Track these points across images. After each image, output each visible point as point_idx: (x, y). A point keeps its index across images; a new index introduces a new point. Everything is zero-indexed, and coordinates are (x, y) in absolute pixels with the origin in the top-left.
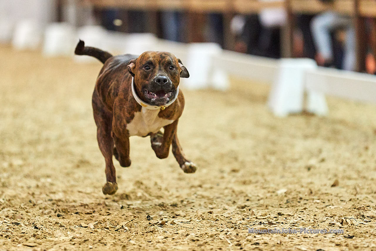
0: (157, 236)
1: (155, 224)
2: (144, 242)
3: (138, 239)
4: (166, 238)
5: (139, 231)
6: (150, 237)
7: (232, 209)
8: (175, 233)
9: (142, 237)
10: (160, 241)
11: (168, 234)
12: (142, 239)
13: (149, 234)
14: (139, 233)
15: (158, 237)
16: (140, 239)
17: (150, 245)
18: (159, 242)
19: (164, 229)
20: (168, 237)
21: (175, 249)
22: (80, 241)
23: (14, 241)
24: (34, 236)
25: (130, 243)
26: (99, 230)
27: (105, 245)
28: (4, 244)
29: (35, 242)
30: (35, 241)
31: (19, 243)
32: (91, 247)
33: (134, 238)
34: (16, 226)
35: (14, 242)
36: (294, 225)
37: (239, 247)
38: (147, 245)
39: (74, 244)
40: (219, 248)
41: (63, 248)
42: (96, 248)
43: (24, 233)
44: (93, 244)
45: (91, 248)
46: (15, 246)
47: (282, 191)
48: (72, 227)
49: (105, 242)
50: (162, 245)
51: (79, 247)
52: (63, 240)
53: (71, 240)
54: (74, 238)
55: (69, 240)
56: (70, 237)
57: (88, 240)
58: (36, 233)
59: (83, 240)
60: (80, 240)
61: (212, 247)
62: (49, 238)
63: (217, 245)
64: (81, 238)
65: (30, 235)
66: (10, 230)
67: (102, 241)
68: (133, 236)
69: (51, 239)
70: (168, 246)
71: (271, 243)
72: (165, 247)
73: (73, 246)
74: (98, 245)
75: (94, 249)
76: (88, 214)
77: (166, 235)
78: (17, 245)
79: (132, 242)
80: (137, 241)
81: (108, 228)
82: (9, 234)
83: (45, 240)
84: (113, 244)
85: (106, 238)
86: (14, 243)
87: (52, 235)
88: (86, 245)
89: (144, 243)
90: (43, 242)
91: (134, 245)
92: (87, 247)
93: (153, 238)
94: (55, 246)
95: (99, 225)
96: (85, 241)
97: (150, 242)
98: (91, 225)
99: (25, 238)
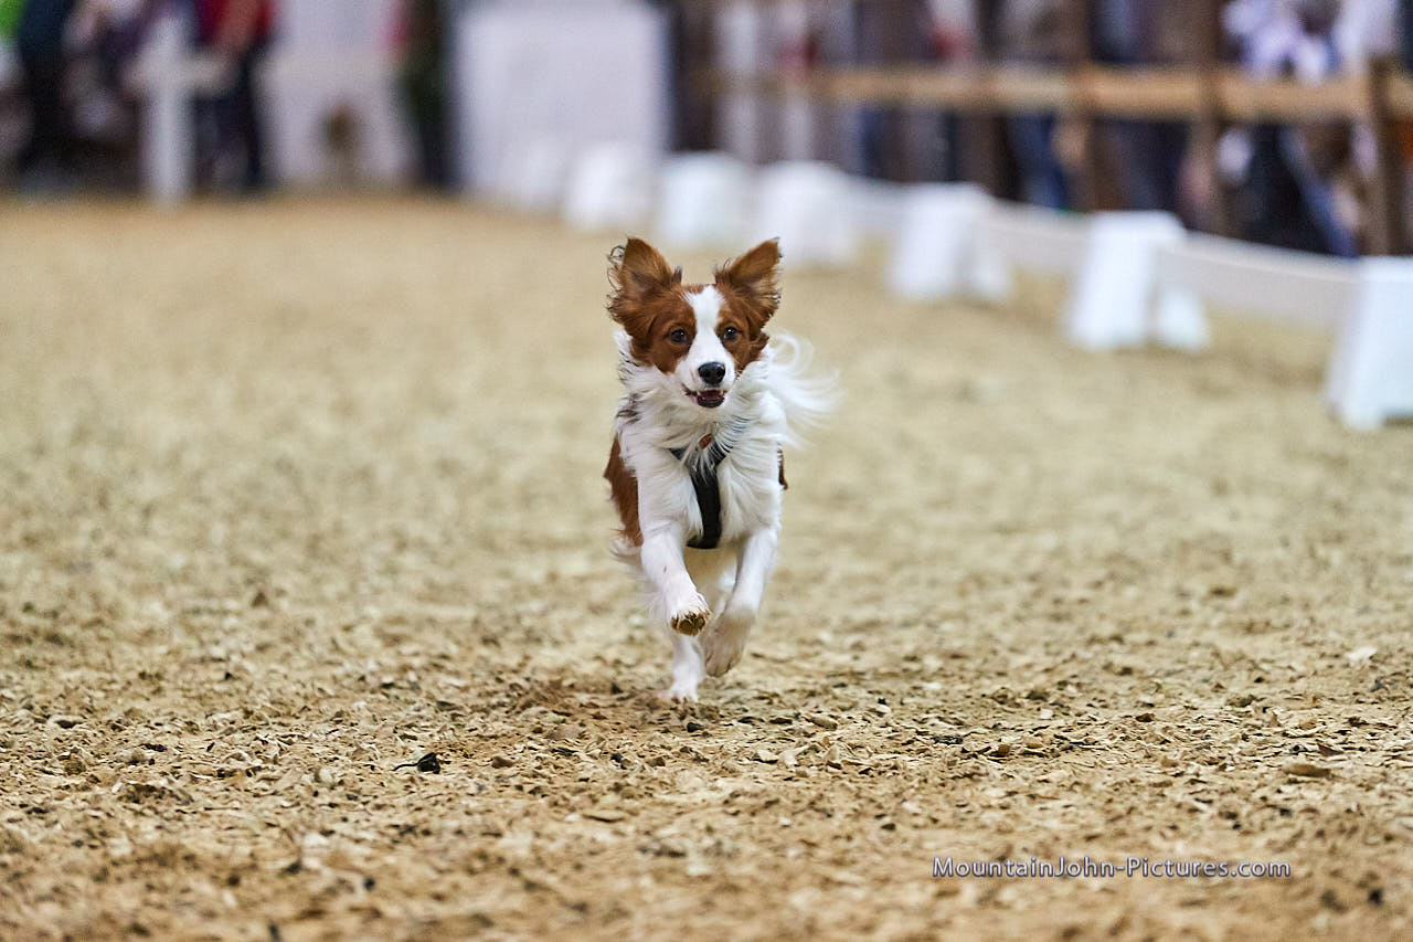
0: (983, 790)
1: (981, 752)
2: (946, 807)
3: (927, 798)
4: (1010, 794)
5: (931, 774)
6: (964, 792)
7: (1212, 706)
8: (1039, 781)
9: (940, 793)
10: (994, 802)
11: (1018, 782)
12: (941, 797)
13: (961, 783)
14: (930, 781)
15: (987, 793)
16: (933, 797)
17: (963, 816)
18: (990, 807)
19: (1007, 768)
20: (1016, 793)
21: (1037, 827)
22: (753, 806)
23: (556, 804)
24: (617, 788)
25: (902, 810)
26: (812, 772)
27: (829, 816)
28: (527, 814)
29: (618, 808)
30: (620, 805)
31: (573, 810)
32: (785, 821)
33: (914, 794)
34: (564, 761)
35: (556, 808)
36: (1396, 754)
37: (1230, 823)
38: (954, 816)
39: (736, 814)
40: (1170, 824)
41: (702, 825)
42: (801, 824)
43: (586, 780)
44: (794, 814)
45: (785, 826)
46: (558, 820)
47: (1361, 653)
48: (731, 763)
49: (828, 806)
50: (999, 815)
51: (751, 823)
52: (704, 801)
53: (726, 802)
54: (735, 795)
55: (721, 802)
56: (726, 794)
57: (776, 801)
58: (622, 782)
59: (763, 801)
60: (753, 801)
61: (1149, 822)
62: (661, 795)
63: (1165, 815)
64: (756, 795)
65: (605, 787)
66: (544, 771)
67: (820, 805)
68: (912, 791)
69: (668, 798)
70: (1016, 817)
71: (1328, 811)
72: (1008, 821)
73: (733, 821)
74: (809, 816)
75: (795, 827)
76: (780, 722)
77: (1012, 785)
78: (566, 815)
79: (910, 806)
80: (924, 805)
81: (837, 766)
82: (542, 782)
83: (650, 800)
84: (852, 812)
85: (831, 795)
86: (556, 812)
87: (670, 786)
88: (772, 817)
89: (944, 811)
90: (644, 808)
91: (915, 815)
92: (776, 822)
93: (972, 795)
94: (679, 821)
95: (812, 757)
96: (769, 804)
97: (963, 806)
98: (789, 756)
99: (590, 796)
